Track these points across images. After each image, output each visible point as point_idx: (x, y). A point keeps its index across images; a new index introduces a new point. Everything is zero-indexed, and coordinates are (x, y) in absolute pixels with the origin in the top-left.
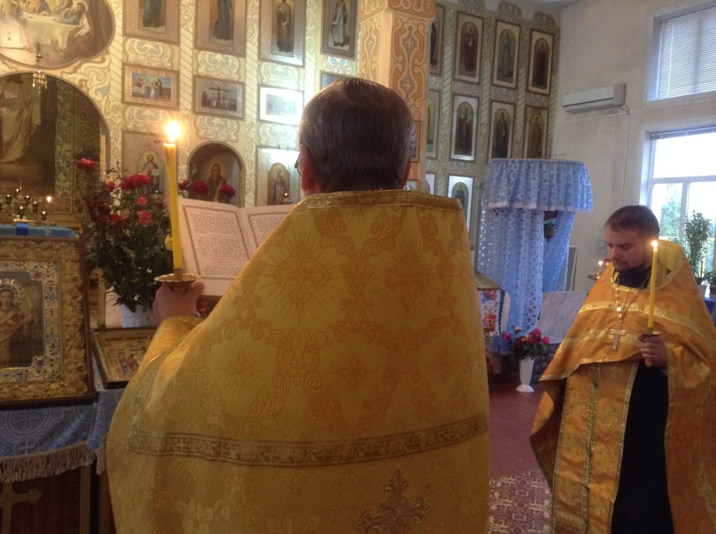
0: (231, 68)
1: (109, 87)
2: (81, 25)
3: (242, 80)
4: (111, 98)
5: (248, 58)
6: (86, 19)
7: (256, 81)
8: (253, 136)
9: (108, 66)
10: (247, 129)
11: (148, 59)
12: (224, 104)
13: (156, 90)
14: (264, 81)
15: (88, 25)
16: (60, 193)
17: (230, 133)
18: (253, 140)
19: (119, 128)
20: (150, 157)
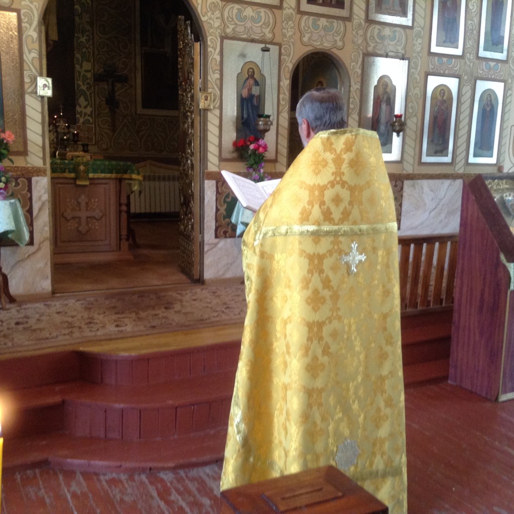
8: (360, 42)
10: (354, 33)
16: (81, 120)
17: (335, 38)
18: (359, 47)
19: (217, 33)
20: (251, 70)
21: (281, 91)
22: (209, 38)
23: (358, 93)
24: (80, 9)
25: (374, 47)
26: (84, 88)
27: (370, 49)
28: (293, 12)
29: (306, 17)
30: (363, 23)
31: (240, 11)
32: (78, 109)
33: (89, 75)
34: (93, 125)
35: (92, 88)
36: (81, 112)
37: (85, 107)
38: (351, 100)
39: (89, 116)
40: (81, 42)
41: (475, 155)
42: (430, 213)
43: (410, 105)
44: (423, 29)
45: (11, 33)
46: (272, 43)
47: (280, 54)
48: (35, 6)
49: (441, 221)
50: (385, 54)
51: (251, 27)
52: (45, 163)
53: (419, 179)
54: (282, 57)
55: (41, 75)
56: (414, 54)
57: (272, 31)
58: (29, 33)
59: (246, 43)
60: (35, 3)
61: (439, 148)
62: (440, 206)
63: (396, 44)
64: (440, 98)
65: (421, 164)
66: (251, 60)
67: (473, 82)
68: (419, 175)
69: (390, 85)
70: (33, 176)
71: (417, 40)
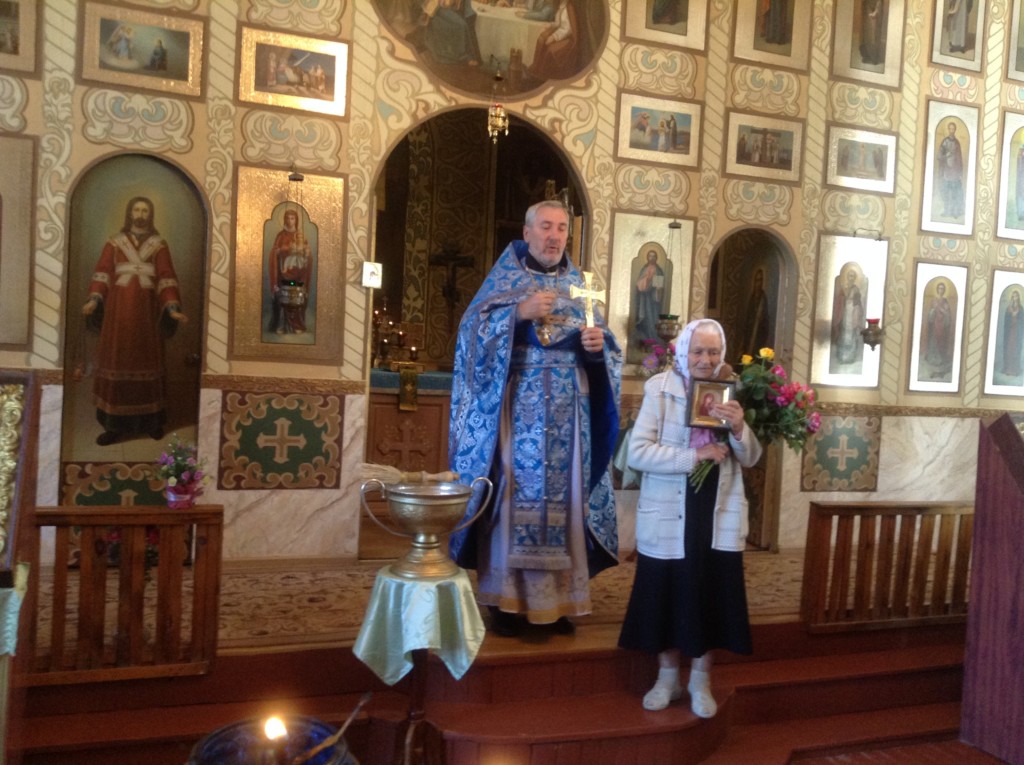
0: (787, 94)
1: (595, 131)
2: (557, 23)
3: (801, 116)
4: (597, 152)
5: (813, 75)
6: (565, 11)
7: (824, 118)
8: (814, 215)
9: (595, 95)
10: (805, 202)
11: (657, 81)
12: (772, 158)
13: (667, 134)
14: (837, 116)
15: (567, 21)
16: (409, 317)
17: (778, 210)
18: (813, 222)
19: (607, 204)
20: (652, 254)
21: (695, 283)
22: (595, 212)
23: (811, 287)
24: (416, 171)
25: (836, 222)
26: (415, 273)
27: (829, 225)
28: (716, 175)
29: (735, 181)
30: (819, 188)
31: (640, 175)
32: (405, 302)
33: (423, 256)
34: (423, 324)
35: (426, 275)
36: (409, 306)
37: (415, 299)
38: (800, 296)
39: (419, 311)
40: (415, 212)
41: (995, 382)
42: (925, 467)
43: (890, 305)
44: (909, 197)
45: (334, 204)
46: (684, 217)
47: (695, 232)
48: (368, 170)
49: (942, 481)
50: (852, 233)
51: (655, 196)
52: (364, 377)
53: (907, 415)
54: (698, 236)
55: (369, 260)
56: (897, 233)
57: (685, 201)
58: (357, 206)
59: (646, 217)
60: (367, 167)
61: (937, 370)
62: (939, 458)
63: (868, 218)
64: (938, 296)
65: (908, 391)
66: (653, 240)
67: (989, 274)
68: (906, 408)
69: (859, 277)
70: (348, 393)
71: (901, 213)
